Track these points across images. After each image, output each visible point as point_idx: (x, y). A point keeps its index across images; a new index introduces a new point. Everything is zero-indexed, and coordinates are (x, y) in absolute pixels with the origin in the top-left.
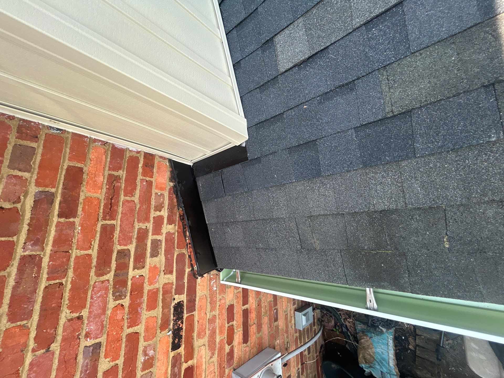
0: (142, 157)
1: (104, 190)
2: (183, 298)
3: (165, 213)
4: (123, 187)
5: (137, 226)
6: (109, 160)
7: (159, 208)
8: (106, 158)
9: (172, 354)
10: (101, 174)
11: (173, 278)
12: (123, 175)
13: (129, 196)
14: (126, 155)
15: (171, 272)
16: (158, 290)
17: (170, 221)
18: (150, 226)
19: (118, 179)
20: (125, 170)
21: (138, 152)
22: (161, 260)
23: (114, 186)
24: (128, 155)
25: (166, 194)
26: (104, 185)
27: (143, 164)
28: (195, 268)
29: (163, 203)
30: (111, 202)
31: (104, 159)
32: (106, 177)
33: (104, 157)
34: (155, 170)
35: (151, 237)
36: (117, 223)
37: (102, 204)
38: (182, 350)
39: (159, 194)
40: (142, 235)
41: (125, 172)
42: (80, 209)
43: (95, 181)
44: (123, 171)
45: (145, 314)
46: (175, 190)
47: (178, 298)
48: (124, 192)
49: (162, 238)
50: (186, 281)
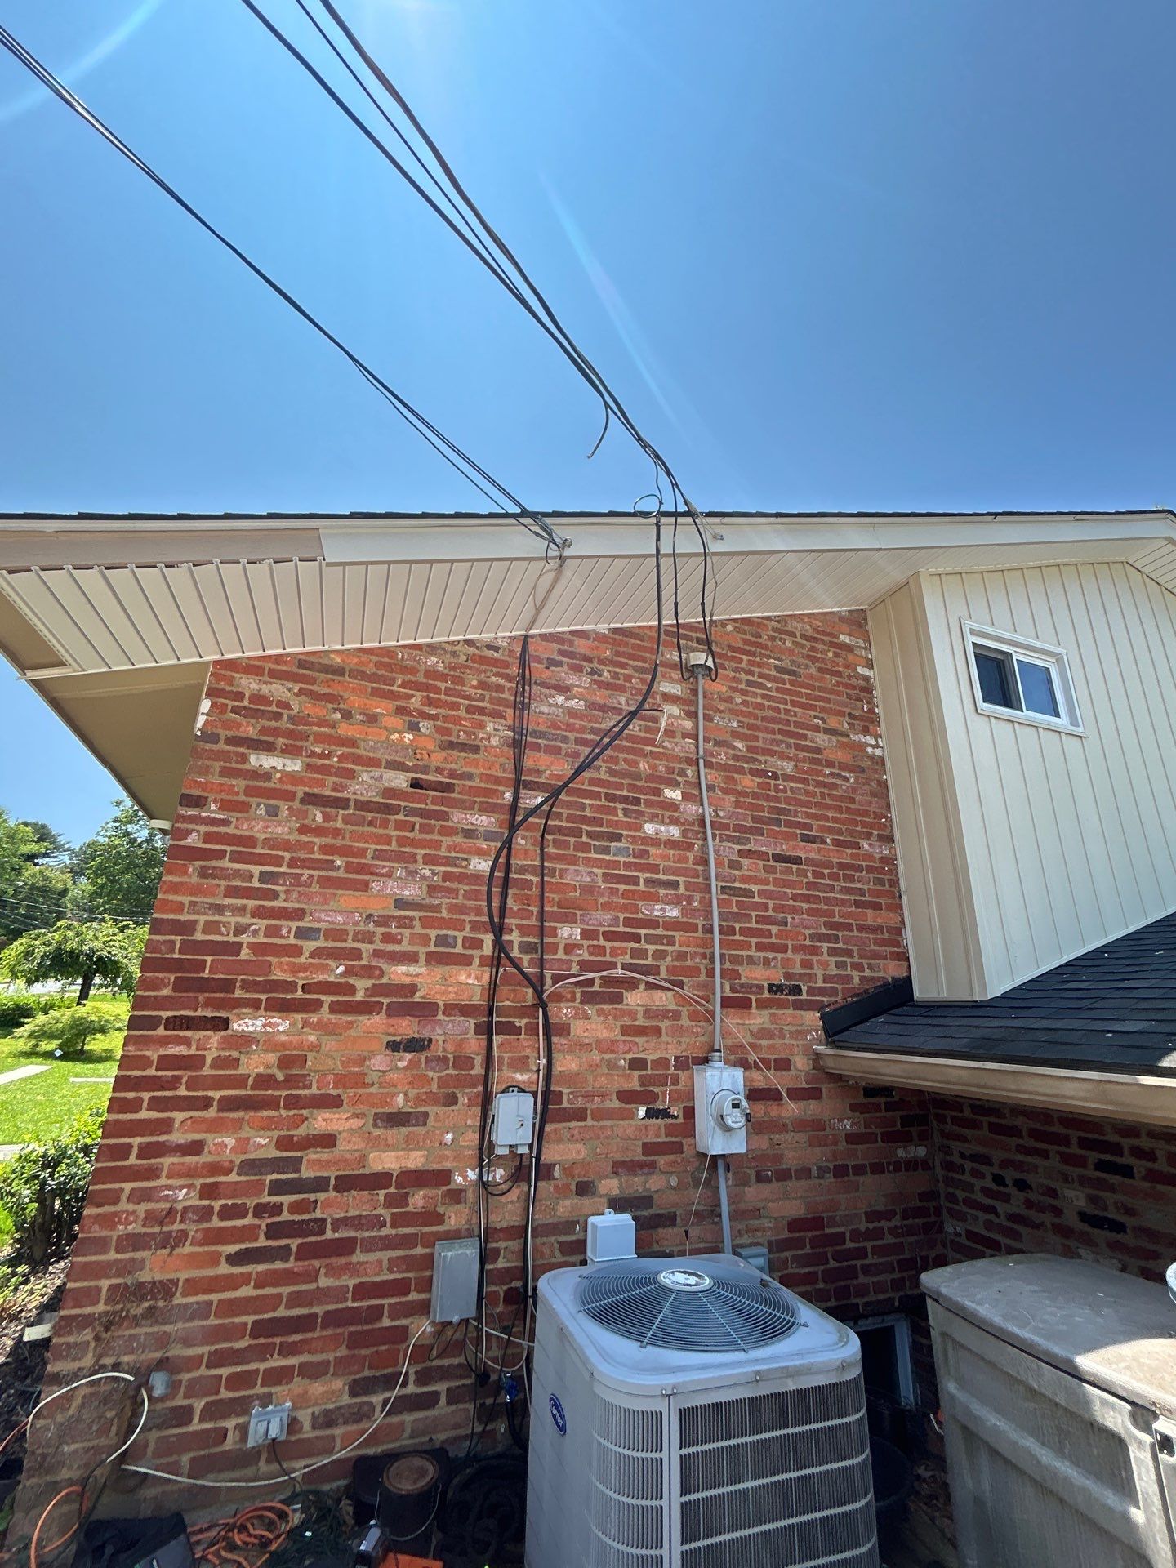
0: (904, 951)
1: (874, 923)
2: (804, 996)
3: (867, 973)
4: (878, 937)
5: (855, 948)
6: (893, 925)
7: (870, 967)
9: (766, 985)
10: (882, 921)
11: (820, 984)
12: (885, 935)
13: (872, 941)
14: (901, 938)
15: (824, 982)
16: (813, 968)
17: (862, 978)
18: (856, 960)
19: (883, 933)
20: (889, 938)
21: (906, 947)
22: (833, 971)
23: (877, 930)
25: (881, 974)
28: (827, 1010)
29: (875, 971)
30: (868, 929)
31: (893, 922)
32: (881, 924)
34: (898, 962)
35: (849, 960)
36: (855, 933)
37: (865, 923)
38: (766, 995)
40: (849, 953)
42: (860, 910)
43: (877, 918)
44: (888, 936)
45: (798, 957)
46: (886, 984)
47: (804, 989)
48: (875, 938)
49: (848, 972)
50: (817, 998)
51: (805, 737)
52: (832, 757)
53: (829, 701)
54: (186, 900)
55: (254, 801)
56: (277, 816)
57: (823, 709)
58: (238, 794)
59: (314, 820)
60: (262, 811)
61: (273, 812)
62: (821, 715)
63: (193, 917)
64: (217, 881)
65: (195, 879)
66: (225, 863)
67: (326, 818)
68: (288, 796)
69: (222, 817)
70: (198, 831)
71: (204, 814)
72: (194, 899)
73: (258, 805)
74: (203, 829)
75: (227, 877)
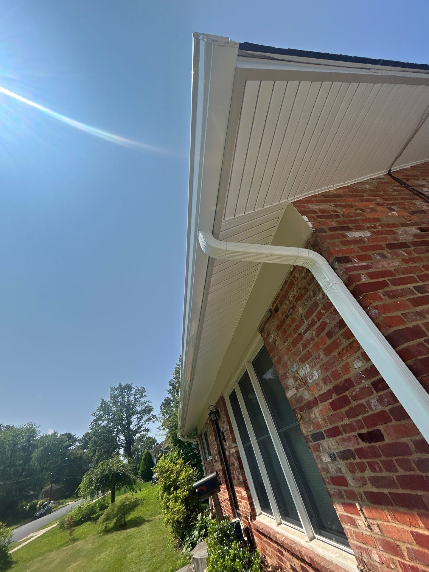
54: (398, 313)
55: (370, 253)
56: (387, 258)
58: (358, 252)
59: (404, 255)
60: (378, 257)
61: (383, 256)
63: (415, 324)
64: (400, 299)
65: (389, 301)
66: (392, 288)
67: (409, 253)
68: (381, 248)
69: (364, 264)
70: (363, 274)
71: (356, 265)
72: (402, 312)
73: (373, 254)
74: (364, 272)
75: (401, 295)
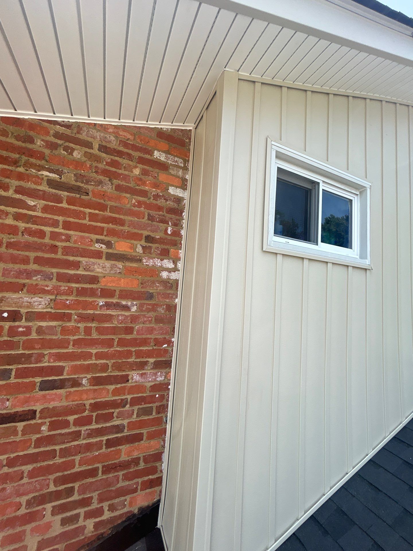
0: (158, 476)
1: (127, 459)
3: (106, 515)
4: (130, 470)
5: (95, 494)
6: (151, 453)
7: (111, 508)
8: (153, 451)
10: (140, 452)
12: (140, 466)
13: (123, 478)
14: (158, 463)
17: (98, 524)
18: (94, 506)
19: (137, 464)
20: (145, 467)
21: (161, 471)
23: (131, 464)
24: (157, 465)
25: (125, 510)
26: (131, 458)
27: (152, 479)
29: (117, 510)
30: (118, 467)
31: (152, 450)
32: (138, 456)
33: (153, 450)
34: (148, 491)
35: (83, 511)
36: (100, 477)
37: (115, 461)
39: (126, 503)
40: (86, 502)
41: (143, 467)
42: (112, 449)
43: (134, 451)
44: (144, 466)
48: (126, 473)
51: (76, 265)
52: (111, 286)
53: (122, 223)
57: (112, 233)
62: (107, 239)
